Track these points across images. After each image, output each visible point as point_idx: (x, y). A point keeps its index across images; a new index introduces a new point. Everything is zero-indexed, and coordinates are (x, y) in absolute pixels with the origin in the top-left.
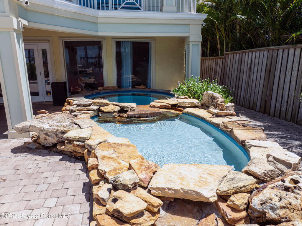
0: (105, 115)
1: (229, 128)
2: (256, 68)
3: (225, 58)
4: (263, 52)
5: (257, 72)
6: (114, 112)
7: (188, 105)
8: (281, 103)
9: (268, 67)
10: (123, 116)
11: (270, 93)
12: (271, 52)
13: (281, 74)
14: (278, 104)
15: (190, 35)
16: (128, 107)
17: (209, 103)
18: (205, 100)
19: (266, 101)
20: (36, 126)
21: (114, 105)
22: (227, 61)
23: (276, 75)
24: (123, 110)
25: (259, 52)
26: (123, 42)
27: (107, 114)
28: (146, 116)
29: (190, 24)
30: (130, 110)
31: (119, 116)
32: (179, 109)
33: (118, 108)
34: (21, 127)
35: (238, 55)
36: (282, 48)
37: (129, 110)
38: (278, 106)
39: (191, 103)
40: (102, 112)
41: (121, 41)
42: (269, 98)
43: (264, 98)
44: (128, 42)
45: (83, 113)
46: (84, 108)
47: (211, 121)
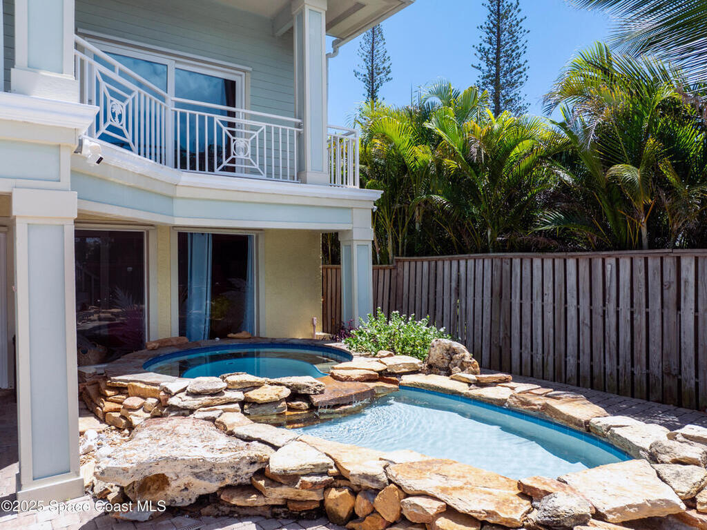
0: (260, 409)
1: (535, 405)
2: (470, 289)
3: (395, 268)
4: (481, 261)
5: (473, 295)
6: (281, 400)
7: (403, 370)
8: (532, 350)
9: (497, 288)
10: (297, 407)
11: (507, 334)
12: (497, 262)
13: (523, 298)
14: (527, 352)
15: (353, 228)
16: (308, 387)
17: (443, 362)
18: (435, 357)
19: (500, 348)
20: (180, 458)
21: (271, 384)
22: (401, 274)
23: (513, 302)
24: (296, 394)
25: (472, 261)
26: (192, 234)
27: (264, 408)
28: (348, 402)
29: (352, 208)
30: (315, 391)
31: (290, 409)
32: (390, 380)
33: (286, 392)
34: (134, 465)
35: (426, 264)
36: (518, 257)
37: (312, 392)
38: (526, 356)
39: (407, 364)
40: (250, 403)
41: (187, 233)
42: (505, 343)
43: (495, 343)
44: (203, 234)
45: (221, 411)
46: (216, 399)
47: (480, 396)
